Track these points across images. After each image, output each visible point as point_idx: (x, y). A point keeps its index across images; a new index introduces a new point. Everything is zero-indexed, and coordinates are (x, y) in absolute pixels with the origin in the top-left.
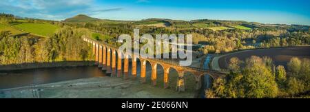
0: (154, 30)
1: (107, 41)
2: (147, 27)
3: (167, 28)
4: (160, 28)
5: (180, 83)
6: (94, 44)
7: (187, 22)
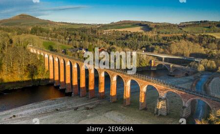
0: (127, 36)
1: (65, 52)
2: (117, 33)
3: (145, 34)
4: (135, 33)
5: (160, 105)
6: (46, 56)
7: (174, 26)
